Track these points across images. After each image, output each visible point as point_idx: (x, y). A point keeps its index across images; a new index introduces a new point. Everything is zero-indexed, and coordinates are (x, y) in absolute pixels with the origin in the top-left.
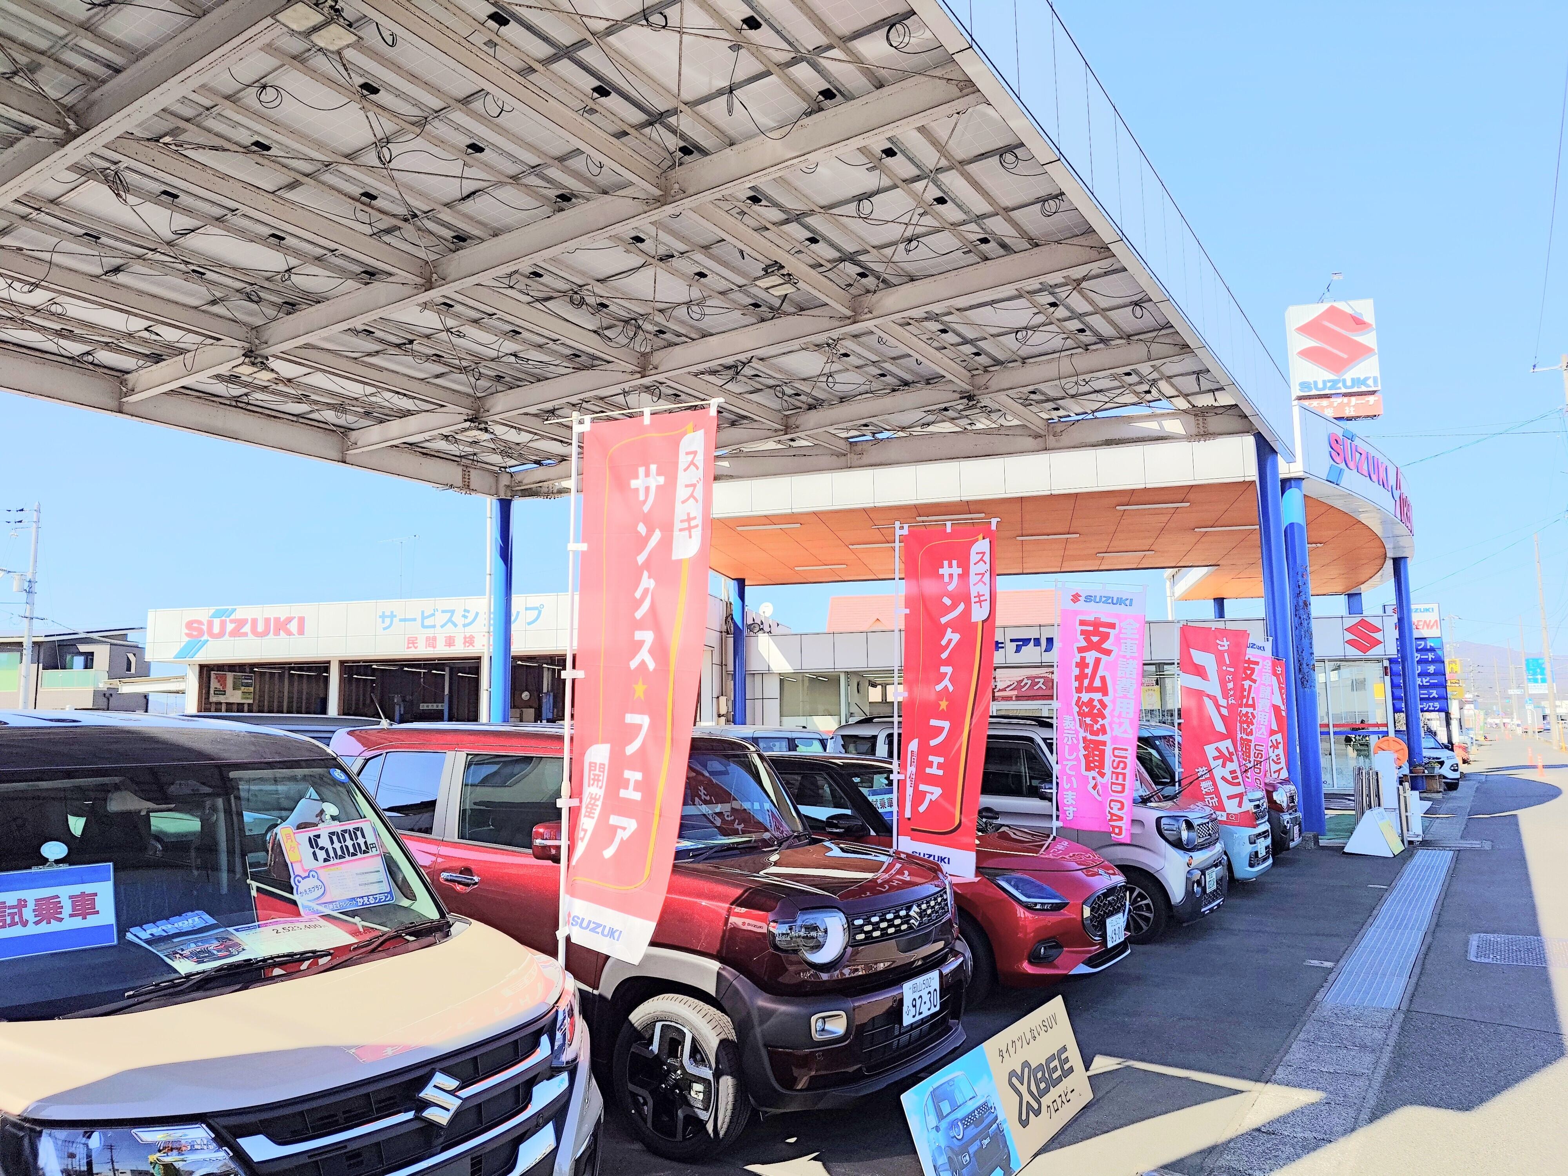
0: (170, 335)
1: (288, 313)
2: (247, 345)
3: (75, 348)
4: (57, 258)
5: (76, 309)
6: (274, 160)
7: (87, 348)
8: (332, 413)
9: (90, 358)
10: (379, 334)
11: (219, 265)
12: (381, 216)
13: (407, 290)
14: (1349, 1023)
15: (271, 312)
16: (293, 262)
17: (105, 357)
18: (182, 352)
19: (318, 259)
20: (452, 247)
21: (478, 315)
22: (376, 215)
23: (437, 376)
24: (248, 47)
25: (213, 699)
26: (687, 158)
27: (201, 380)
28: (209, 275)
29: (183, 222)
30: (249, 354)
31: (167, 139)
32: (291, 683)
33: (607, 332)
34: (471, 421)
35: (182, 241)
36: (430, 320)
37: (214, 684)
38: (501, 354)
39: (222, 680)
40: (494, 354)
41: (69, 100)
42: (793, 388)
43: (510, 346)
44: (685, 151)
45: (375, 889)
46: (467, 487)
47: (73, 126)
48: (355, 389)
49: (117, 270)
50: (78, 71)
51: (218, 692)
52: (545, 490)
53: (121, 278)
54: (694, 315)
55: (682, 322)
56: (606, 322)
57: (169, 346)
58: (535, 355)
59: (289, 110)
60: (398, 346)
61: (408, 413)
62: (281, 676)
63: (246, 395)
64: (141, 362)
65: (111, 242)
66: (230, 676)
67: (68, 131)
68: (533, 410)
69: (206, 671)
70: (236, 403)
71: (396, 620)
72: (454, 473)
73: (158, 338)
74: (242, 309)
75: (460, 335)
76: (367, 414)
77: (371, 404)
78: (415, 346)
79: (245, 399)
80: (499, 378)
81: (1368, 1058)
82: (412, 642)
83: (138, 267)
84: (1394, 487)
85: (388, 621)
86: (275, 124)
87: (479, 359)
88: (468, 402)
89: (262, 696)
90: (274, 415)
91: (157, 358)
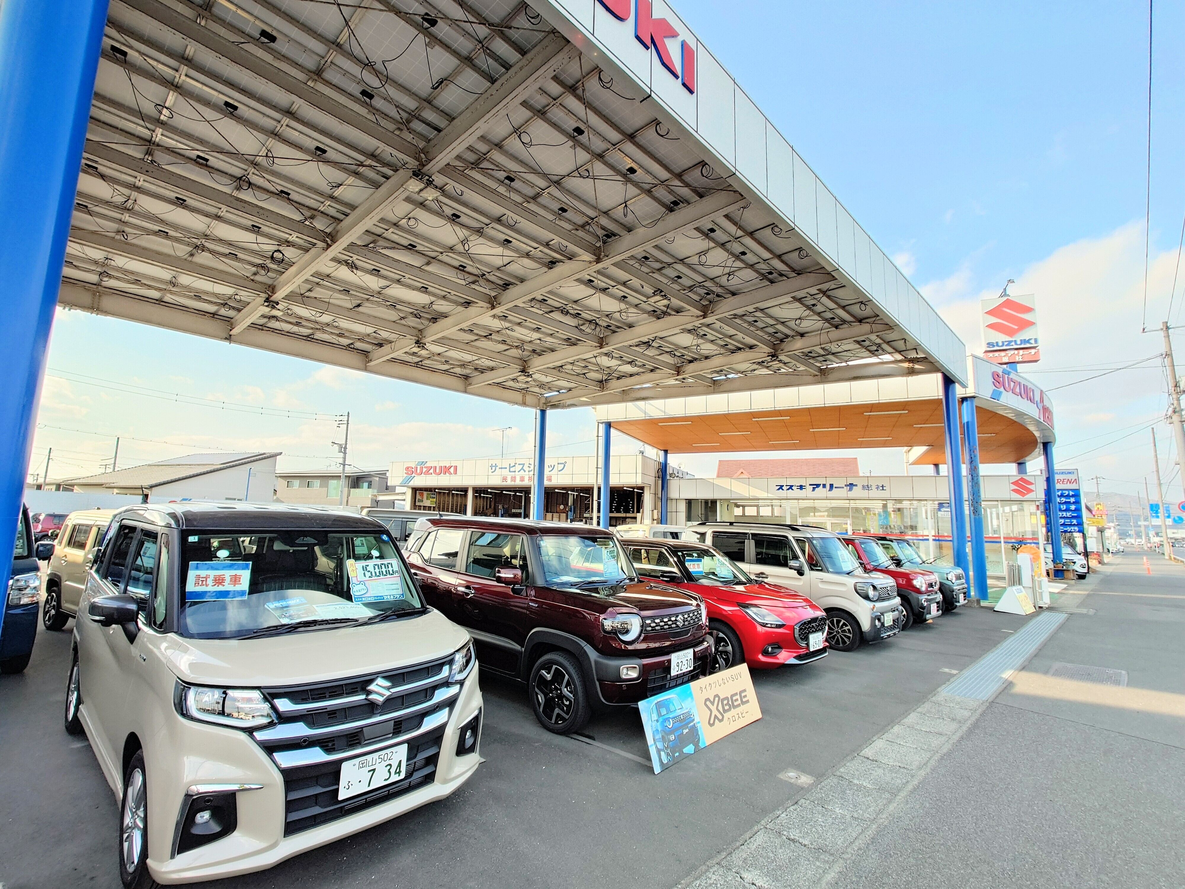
0: (384, 334)
1: (434, 323)
2: (417, 338)
3: (345, 341)
4: (331, 301)
5: (344, 324)
6: (418, 252)
7: (352, 342)
8: (459, 369)
9: (352, 346)
10: (475, 331)
11: (402, 302)
12: (469, 275)
13: (484, 310)
14: (952, 705)
15: (426, 322)
16: (433, 299)
17: (359, 345)
18: (391, 342)
19: (444, 297)
20: (503, 288)
21: (520, 321)
22: (467, 275)
23: (505, 350)
24: (396, 201)
25: (417, 504)
26: (609, 240)
27: (399, 354)
28: (398, 307)
29: (383, 283)
30: (417, 342)
31: (371, 245)
32: (453, 498)
33: (581, 327)
34: (522, 372)
35: (383, 291)
36: (496, 324)
37: (418, 497)
38: (532, 339)
39: (422, 495)
40: (529, 339)
41: (328, 230)
42: (680, 353)
43: (536, 335)
44: (608, 236)
45: (394, 592)
46: (524, 404)
47: (329, 242)
48: (468, 357)
49: (359, 306)
50: (332, 217)
51: (419, 501)
52: (561, 405)
53: (360, 309)
54: (623, 317)
55: (619, 321)
56: (581, 322)
57: (386, 340)
58: (549, 339)
59: (421, 228)
60: (485, 336)
61: (492, 369)
62: (448, 494)
63: (421, 361)
64: (374, 347)
65: (354, 293)
66: (425, 493)
67: (328, 244)
68: (551, 365)
69: (415, 490)
70: (417, 365)
71: (497, 468)
72: (518, 396)
73: (378, 336)
74: (412, 321)
75: (512, 330)
76: (476, 369)
77: (477, 364)
78: (493, 337)
79: (420, 363)
80: (534, 351)
81: (954, 726)
82: (505, 479)
83: (367, 304)
84: (1039, 402)
85: (494, 468)
86: (417, 235)
87: (523, 342)
88: (520, 362)
89: (440, 503)
90: (434, 371)
91: (381, 345)
